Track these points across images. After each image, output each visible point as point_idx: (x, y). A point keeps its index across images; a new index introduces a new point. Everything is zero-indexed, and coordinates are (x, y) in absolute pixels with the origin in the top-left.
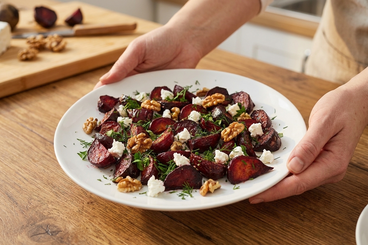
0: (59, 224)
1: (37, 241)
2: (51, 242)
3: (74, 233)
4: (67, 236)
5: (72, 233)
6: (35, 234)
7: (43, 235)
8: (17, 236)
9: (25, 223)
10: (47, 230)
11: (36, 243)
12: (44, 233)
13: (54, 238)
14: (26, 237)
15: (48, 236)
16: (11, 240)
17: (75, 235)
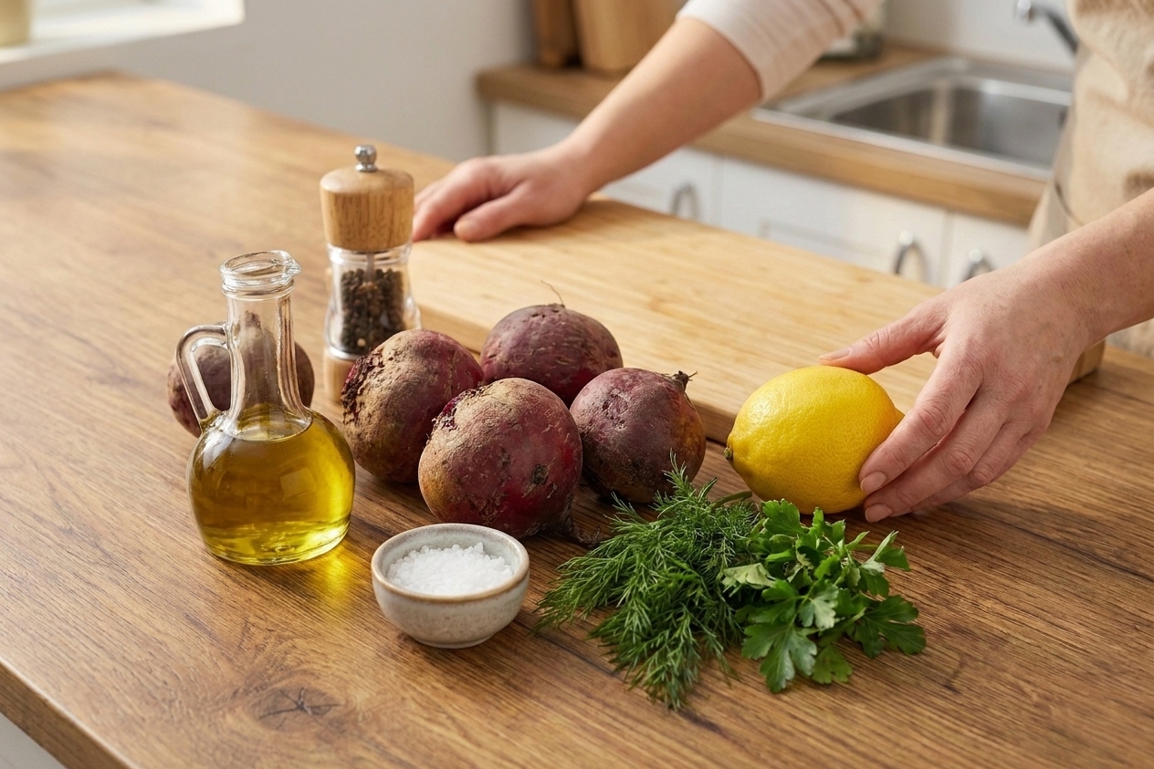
0: (328, 686)
1: (277, 729)
2: (314, 730)
3: (370, 710)
4: (352, 717)
5: (367, 711)
6: (272, 711)
7: (290, 715)
8: (224, 714)
9: (240, 684)
10: (299, 703)
11: (273, 733)
12: (292, 710)
13: (320, 721)
14: (246, 718)
15: (303, 716)
16: (210, 726)
17: (374, 714)
